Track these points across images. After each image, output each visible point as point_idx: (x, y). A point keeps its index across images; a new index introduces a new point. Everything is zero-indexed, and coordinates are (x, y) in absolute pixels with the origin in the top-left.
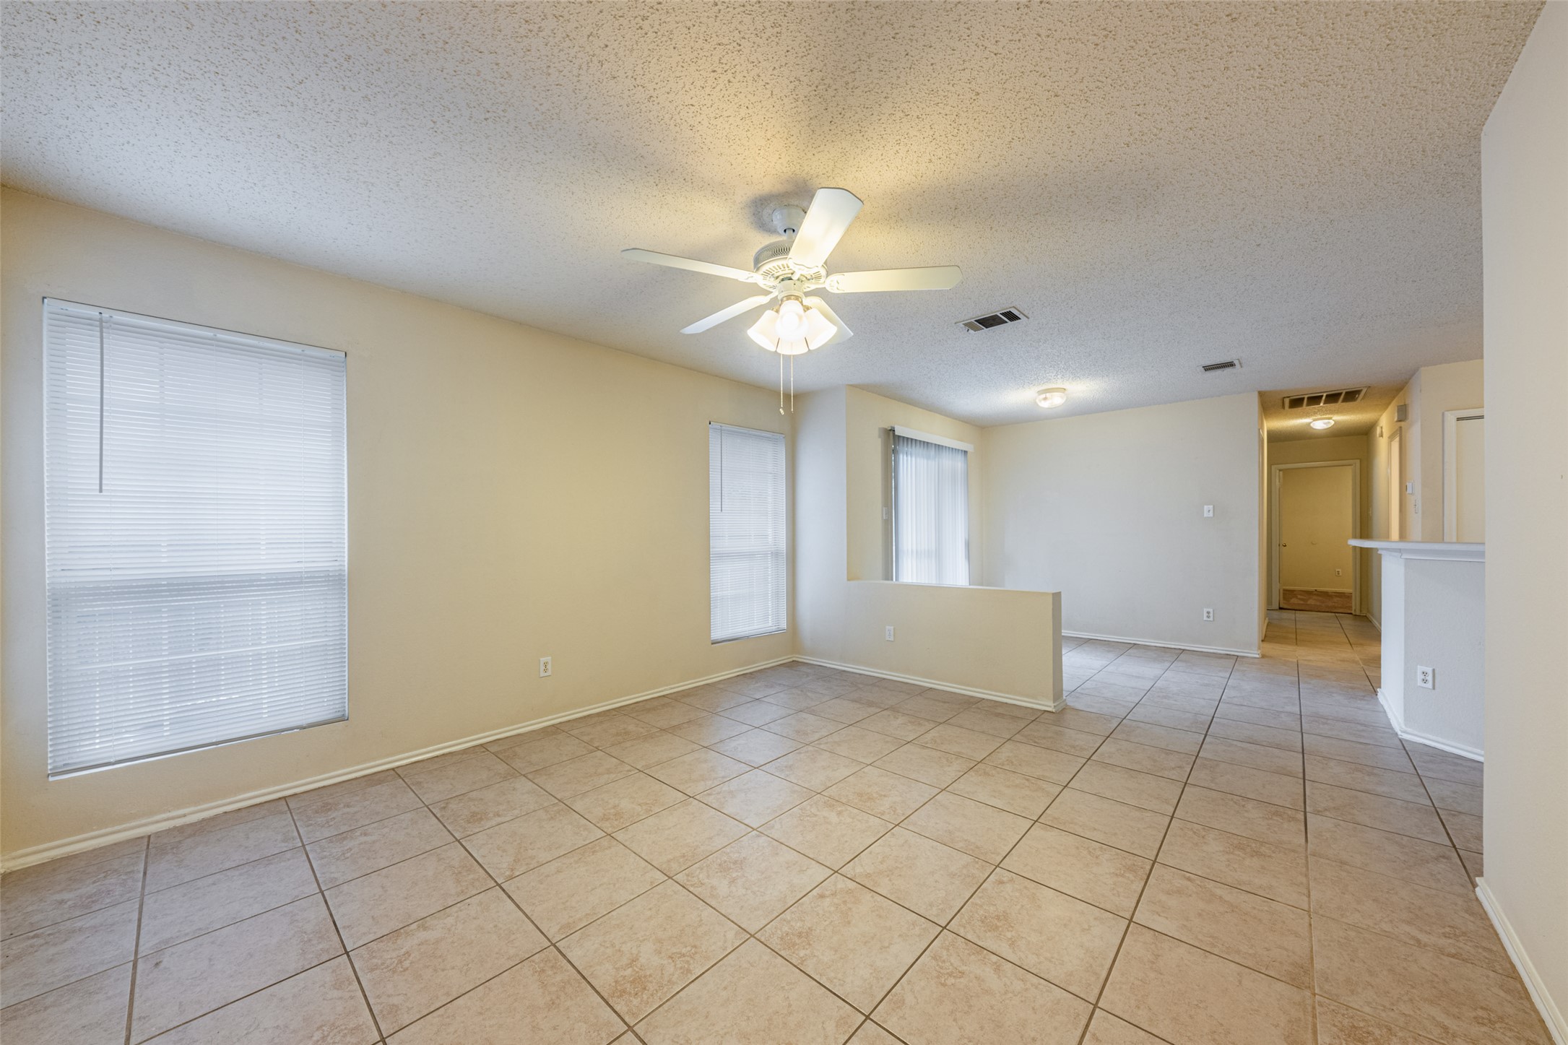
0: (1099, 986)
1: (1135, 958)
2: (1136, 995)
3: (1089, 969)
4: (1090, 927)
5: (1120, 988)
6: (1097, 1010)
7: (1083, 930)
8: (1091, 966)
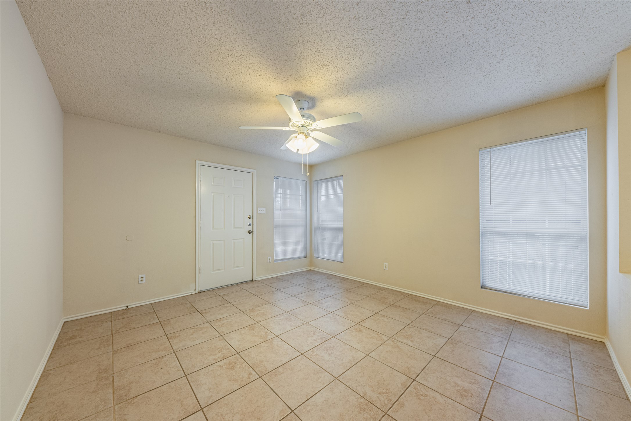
0: (189, 380)
1: (188, 397)
2: (178, 388)
3: (196, 381)
4: (210, 391)
5: (184, 385)
6: (184, 375)
7: (210, 388)
8: (197, 382)
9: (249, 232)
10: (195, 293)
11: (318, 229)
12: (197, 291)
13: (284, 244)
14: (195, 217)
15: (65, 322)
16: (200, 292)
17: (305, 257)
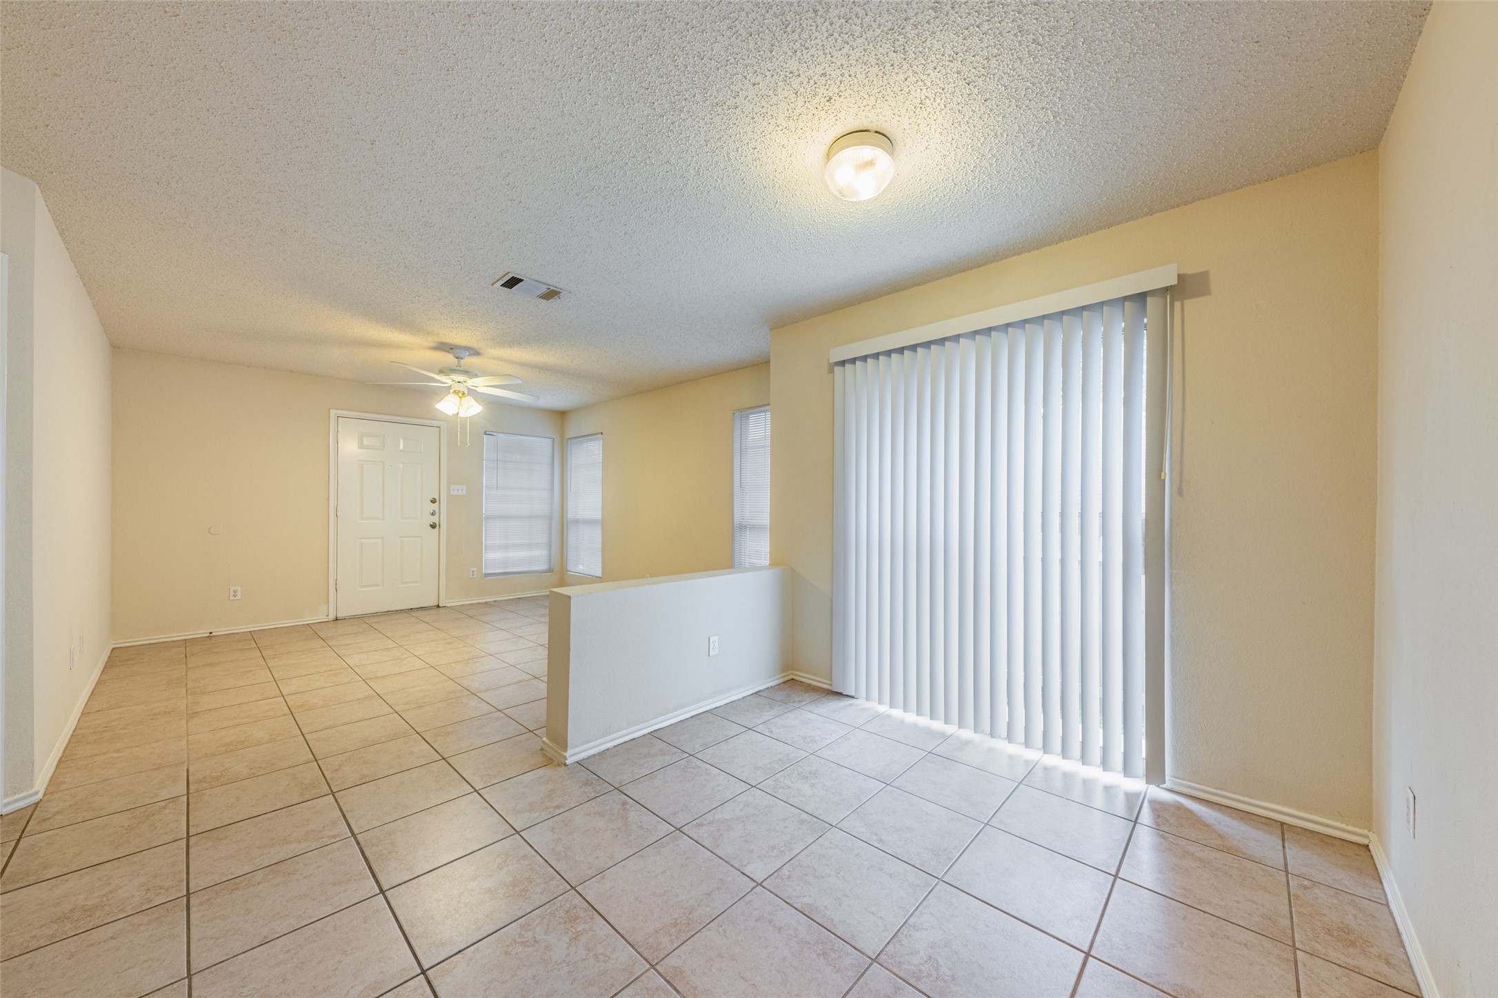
9: (431, 526)
10: (327, 620)
11: (576, 522)
12: (332, 617)
13: (506, 547)
14: (328, 499)
15: (113, 649)
16: (337, 620)
17: (550, 571)
